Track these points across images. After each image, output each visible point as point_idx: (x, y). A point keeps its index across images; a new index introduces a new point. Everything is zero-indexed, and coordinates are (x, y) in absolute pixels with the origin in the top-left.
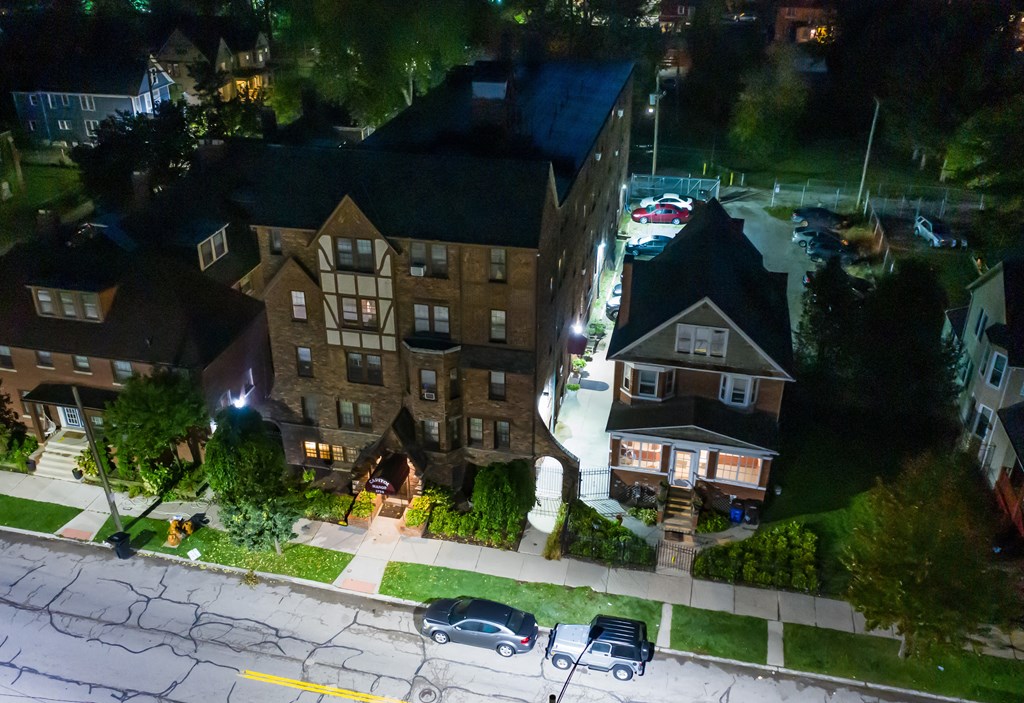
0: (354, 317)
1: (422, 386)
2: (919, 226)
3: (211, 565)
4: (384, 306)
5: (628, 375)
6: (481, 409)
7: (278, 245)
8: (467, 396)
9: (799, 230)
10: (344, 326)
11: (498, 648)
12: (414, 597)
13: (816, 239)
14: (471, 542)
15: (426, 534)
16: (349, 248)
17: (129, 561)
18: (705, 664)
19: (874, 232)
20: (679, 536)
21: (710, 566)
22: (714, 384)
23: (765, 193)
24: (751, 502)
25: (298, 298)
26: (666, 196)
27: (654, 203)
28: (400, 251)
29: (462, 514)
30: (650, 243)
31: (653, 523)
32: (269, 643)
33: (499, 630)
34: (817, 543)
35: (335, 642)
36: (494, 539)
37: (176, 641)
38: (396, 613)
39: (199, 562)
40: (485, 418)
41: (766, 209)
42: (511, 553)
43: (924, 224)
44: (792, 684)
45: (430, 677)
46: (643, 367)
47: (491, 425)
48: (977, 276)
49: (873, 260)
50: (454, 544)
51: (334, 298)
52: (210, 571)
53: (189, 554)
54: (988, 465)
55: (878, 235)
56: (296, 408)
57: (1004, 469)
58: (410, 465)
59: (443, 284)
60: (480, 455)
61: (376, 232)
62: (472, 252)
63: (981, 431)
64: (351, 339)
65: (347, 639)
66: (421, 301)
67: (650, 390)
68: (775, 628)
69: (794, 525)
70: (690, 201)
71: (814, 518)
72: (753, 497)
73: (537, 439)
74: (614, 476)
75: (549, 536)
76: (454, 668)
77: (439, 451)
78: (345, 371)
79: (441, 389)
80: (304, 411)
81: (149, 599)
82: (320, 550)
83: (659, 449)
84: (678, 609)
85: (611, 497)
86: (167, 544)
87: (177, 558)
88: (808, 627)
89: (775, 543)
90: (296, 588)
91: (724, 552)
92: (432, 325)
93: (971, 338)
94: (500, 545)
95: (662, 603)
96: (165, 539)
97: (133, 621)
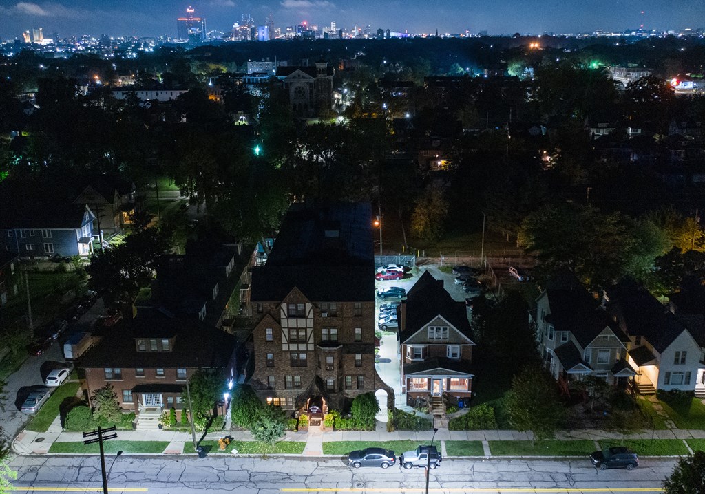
0: (295, 337)
1: (326, 364)
2: (511, 271)
3: (245, 455)
4: (309, 331)
5: (409, 350)
6: (350, 372)
7: (261, 309)
8: (345, 367)
9: (457, 278)
10: (291, 341)
11: (381, 466)
12: (339, 453)
13: (467, 282)
14: (355, 430)
15: (334, 430)
16: (294, 308)
17: (205, 458)
18: (462, 459)
19: (492, 276)
20: (440, 416)
21: (455, 425)
22: (444, 350)
23: (436, 259)
24: (465, 398)
25: (269, 332)
26: (390, 266)
27: (385, 270)
28: (317, 307)
29: (348, 419)
30: (389, 291)
31: (428, 413)
32: (286, 479)
33: (381, 457)
34: (494, 411)
35: (313, 474)
36: (364, 428)
37: (246, 484)
38: (334, 461)
39: (238, 454)
40: (353, 376)
41: (439, 268)
42: (373, 432)
43: (513, 270)
44: (496, 461)
45: (358, 479)
46: (416, 346)
47: (356, 379)
48: (540, 293)
49: (494, 290)
50: (348, 432)
51: (287, 330)
52: (245, 457)
53: (232, 451)
54: (554, 373)
55: (494, 278)
56: (265, 382)
57: (560, 373)
58: (323, 400)
59: (335, 319)
60: (351, 393)
61: (307, 300)
62: (347, 306)
63: (549, 360)
64: (294, 347)
65: (317, 472)
66: (325, 328)
67: (419, 356)
68: (485, 443)
69: (484, 406)
70: (402, 267)
71: (491, 402)
72: (466, 396)
73: (376, 382)
74: (408, 395)
75: (387, 424)
76: (366, 475)
77: (334, 392)
78: (289, 362)
79: (335, 364)
80: (268, 383)
81: (224, 471)
82: (290, 442)
83: (426, 380)
84: (447, 442)
85: (407, 405)
86: (219, 450)
87: (227, 454)
88: (498, 441)
89: (478, 413)
90: (286, 458)
91: (459, 419)
92: (330, 337)
93: (540, 322)
94: (368, 430)
95: (440, 441)
96: (218, 447)
97: (222, 479)
